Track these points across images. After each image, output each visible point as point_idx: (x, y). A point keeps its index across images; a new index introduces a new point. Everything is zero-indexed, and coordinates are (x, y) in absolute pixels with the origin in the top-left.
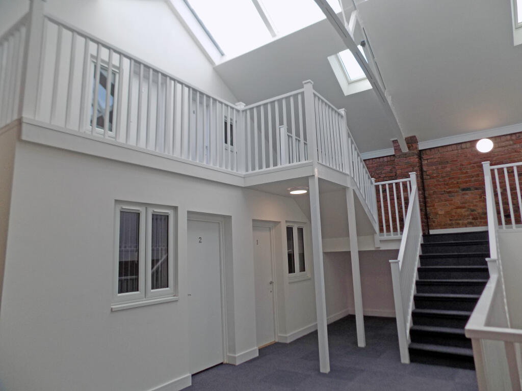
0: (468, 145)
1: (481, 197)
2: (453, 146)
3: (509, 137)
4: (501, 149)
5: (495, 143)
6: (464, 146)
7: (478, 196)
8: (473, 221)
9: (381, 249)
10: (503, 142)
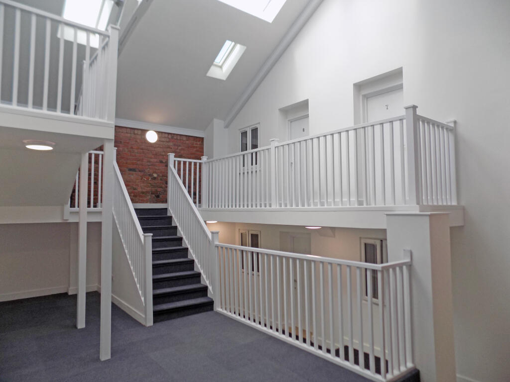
0: (140, 132)
1: (142, 179)
2: (128, 130)
3: (166, 135)
4: (162, 143)
5: (159, 137)
6: (136, 132)
7: (140, 177)
8: (134, 198)
9: (68, 221)
10: (163, 138)
